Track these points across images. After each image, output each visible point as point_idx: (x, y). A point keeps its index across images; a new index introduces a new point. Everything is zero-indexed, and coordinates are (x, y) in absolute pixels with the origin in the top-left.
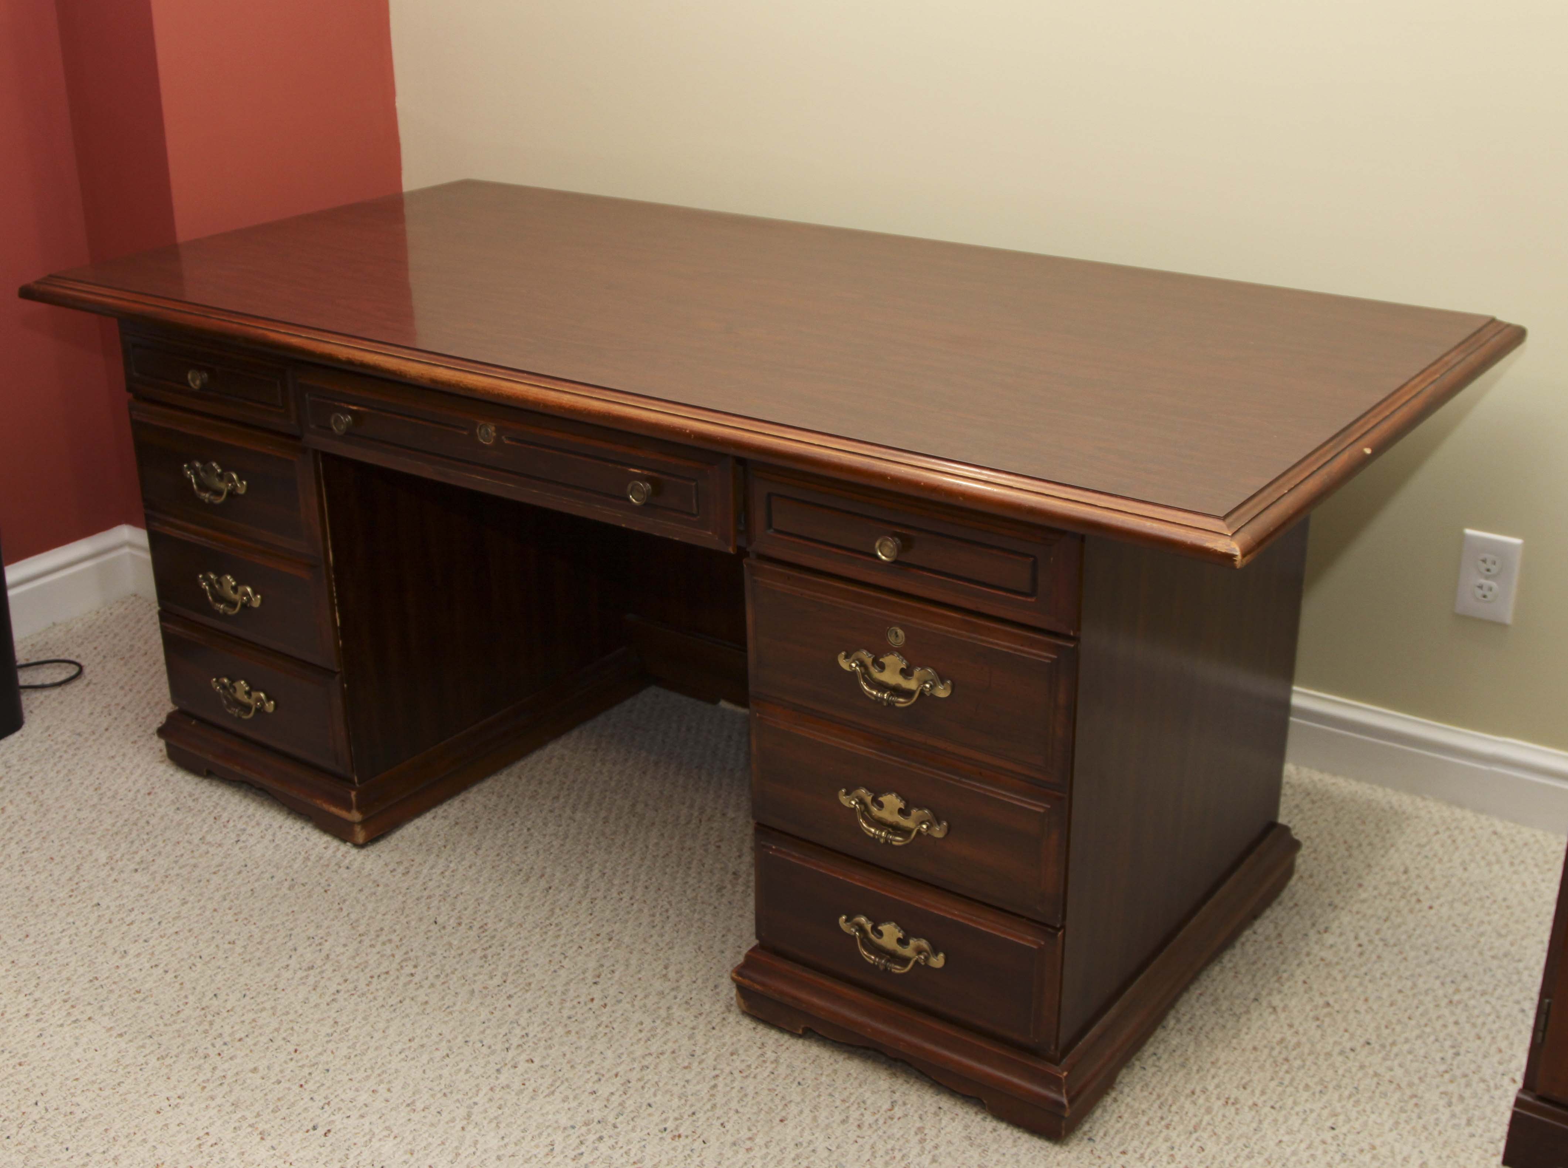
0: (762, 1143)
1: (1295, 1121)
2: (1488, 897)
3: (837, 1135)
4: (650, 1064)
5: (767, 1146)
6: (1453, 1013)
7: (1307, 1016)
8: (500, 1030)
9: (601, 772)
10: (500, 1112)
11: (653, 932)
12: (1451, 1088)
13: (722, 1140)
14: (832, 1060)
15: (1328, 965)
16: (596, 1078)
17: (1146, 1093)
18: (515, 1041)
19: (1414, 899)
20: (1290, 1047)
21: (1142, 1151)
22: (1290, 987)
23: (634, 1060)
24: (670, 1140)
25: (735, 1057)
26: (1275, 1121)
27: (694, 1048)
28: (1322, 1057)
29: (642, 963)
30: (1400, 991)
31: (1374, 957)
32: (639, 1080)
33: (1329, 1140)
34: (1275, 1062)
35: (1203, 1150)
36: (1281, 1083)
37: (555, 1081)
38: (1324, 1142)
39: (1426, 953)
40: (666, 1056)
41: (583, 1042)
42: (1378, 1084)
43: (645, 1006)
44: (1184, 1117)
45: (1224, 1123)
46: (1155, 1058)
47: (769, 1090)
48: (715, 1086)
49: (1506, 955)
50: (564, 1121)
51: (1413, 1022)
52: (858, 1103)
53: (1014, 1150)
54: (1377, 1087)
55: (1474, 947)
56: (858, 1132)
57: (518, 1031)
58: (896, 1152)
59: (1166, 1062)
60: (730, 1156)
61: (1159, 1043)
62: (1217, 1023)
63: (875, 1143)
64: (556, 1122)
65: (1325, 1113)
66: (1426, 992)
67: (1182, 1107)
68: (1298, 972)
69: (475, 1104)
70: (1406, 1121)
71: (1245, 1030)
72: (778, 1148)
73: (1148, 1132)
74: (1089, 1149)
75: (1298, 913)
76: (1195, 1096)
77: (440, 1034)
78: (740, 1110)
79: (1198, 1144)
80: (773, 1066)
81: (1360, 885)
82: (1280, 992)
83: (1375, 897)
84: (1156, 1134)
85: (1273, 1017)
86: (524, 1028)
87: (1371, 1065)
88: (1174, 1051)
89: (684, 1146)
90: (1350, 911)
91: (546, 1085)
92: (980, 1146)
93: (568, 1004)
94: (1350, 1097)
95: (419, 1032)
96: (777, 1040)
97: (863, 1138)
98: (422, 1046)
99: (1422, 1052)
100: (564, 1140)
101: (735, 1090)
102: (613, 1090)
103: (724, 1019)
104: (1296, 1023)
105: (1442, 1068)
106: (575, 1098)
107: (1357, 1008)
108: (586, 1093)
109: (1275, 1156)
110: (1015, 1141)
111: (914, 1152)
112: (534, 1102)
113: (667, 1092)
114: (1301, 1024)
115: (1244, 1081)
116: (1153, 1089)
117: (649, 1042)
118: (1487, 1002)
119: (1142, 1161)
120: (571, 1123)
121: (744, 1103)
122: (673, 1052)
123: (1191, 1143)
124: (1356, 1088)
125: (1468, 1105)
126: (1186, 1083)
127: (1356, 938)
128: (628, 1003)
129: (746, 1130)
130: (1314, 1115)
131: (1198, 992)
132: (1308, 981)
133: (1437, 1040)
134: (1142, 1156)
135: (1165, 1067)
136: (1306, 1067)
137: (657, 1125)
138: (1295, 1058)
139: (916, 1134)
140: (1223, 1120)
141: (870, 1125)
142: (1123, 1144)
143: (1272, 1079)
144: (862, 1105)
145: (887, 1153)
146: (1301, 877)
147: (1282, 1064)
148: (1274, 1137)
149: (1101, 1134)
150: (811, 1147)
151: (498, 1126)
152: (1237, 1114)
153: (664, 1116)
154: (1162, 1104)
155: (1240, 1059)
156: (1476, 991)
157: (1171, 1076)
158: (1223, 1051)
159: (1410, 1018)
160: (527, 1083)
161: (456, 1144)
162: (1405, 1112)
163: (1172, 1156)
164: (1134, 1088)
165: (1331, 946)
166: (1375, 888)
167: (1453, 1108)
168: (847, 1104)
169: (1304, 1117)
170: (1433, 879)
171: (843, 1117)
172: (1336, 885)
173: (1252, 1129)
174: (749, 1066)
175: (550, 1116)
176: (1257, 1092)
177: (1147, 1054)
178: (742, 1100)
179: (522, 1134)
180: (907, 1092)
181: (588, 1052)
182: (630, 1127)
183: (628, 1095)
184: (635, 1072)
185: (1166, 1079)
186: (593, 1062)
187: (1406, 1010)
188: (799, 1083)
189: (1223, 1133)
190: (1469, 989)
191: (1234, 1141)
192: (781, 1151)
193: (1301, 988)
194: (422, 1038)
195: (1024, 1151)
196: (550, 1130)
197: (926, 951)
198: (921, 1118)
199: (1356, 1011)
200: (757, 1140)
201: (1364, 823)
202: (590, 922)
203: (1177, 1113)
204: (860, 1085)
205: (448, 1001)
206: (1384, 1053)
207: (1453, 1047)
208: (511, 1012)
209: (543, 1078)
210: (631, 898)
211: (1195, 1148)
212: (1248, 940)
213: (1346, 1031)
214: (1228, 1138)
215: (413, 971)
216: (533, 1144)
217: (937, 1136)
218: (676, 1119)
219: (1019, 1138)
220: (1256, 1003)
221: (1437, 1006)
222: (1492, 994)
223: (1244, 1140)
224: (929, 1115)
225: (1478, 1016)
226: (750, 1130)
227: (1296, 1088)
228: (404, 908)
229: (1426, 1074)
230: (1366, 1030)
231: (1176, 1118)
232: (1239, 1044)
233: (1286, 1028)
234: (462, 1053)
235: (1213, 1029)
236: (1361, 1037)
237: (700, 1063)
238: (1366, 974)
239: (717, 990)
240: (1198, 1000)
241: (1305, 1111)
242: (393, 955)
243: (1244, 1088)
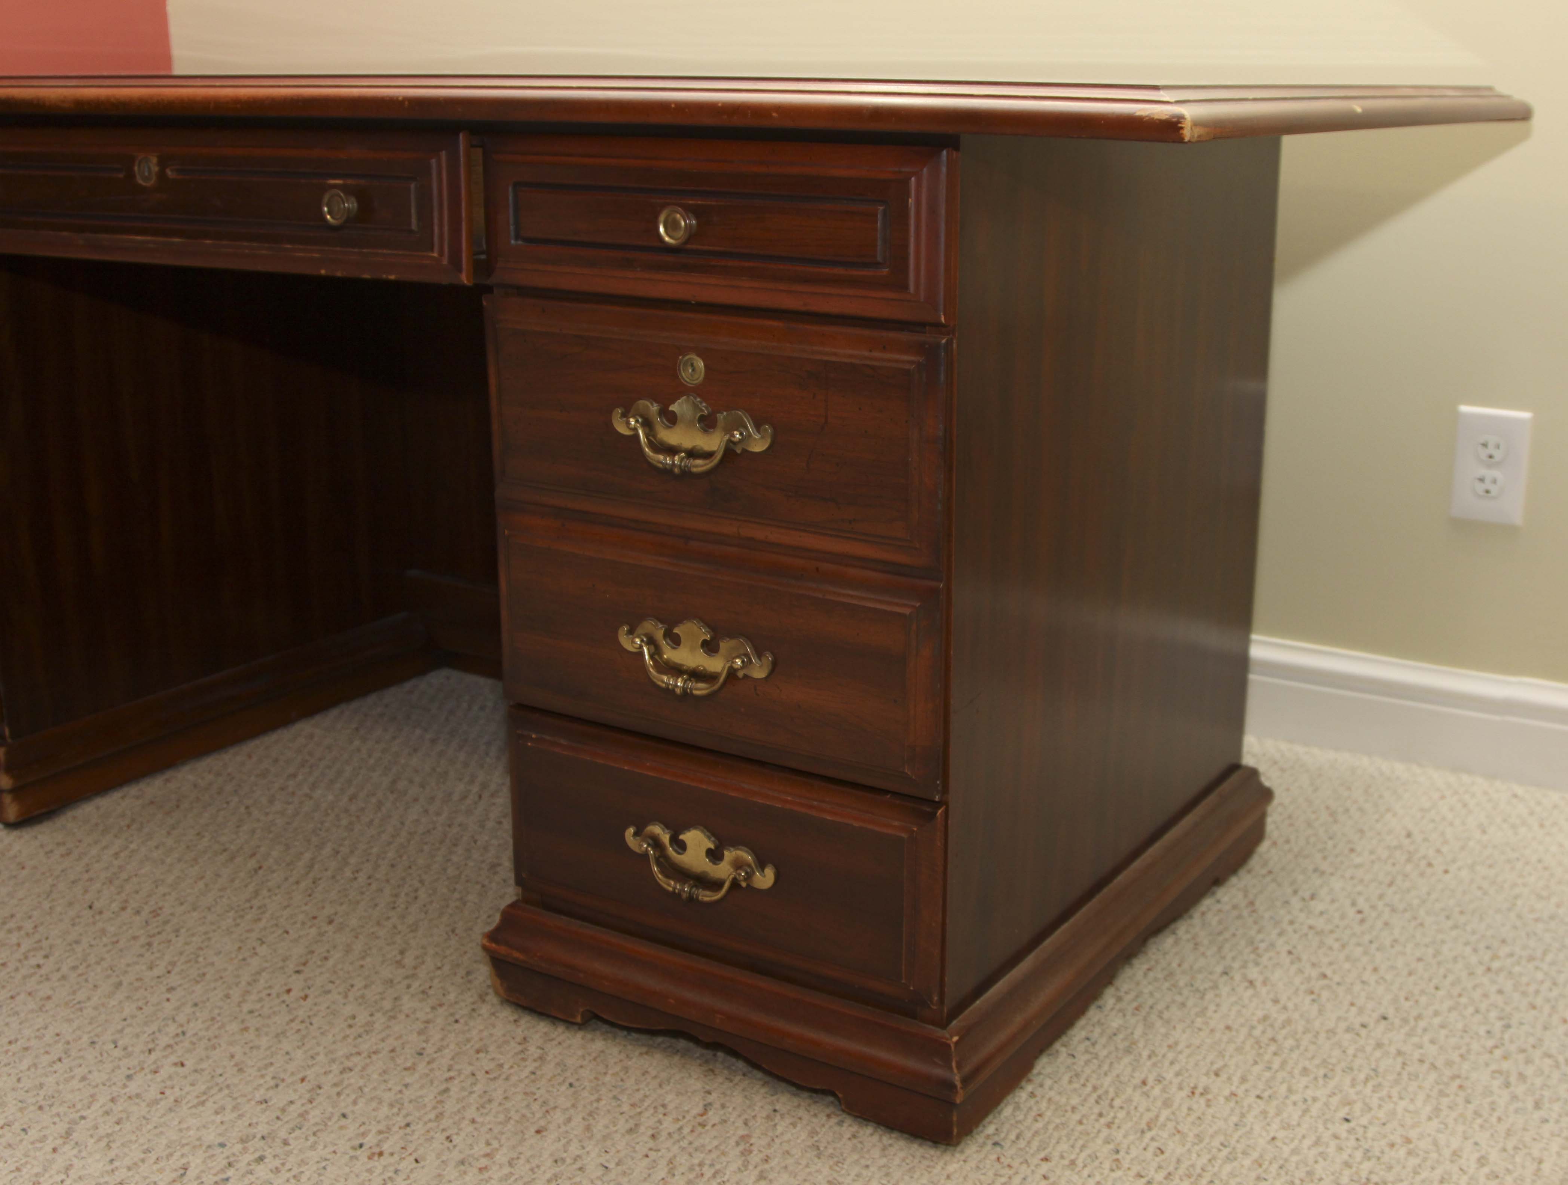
0: (505, 1160)
1: (1293, 1114)
2: (1518, 859)
3: (619, 1148)
4: (356, 1065)
5: (510, 1164)
6: (1493, 982)
7: (1297, 989)
8: (146, 1029)
9: (359, 750)
10: (117, 1128)
11: (392, 913)
12: (1505, 1066)
13: (444, 1158)
14: (622, 1056)
15: (1320, 933)
16: (272, 1083)
17: (1076, 1085)
18: (163, 1040)
19: (1423, 863)
20: (1278, 1025)
21: (1073, 1157)
22: (1270, 959)
23: (333, 1061)
24: (366, 1160)
25: (482, 1055)
26: (1264, 1113)
27: (424, 1045)
28: (1323, 1035)
29: (370, 948)
30: (1419, 960)
31: (1379, 924)
32: (335, 1085)
33: (1344, 1135)
34: (1258, 1042)
35: (1162, 1152)
36: (1269, 1068)
37: (209, 1088)
38: (1336, 1137)
39: (1448, 917)
40: (381, 1055)
41: (264, 1042)
42: (1404, 1064)
43: (363, 997)
44: (1133, 1112)
45: (1191, 1119)
46: (1087, 1043)
47: (526, 1094)
48: (447, 1090)
49: (1552, 917)
50: (211, 1136)
51: (1441, 993)
52: (655, 1108)
53: (884, 1161)
54: (1403, 1068)
55: (1509, 910)
56: (651, 1144)
57: (172, 1029)
58: (705, 1169)
59: (1104, 1047)
60: (452, 1177)
61: (1094, 1025)
62: (1173, 1001)
63: (675, 1157)
64: (199, 1139)
65: (1334, 1101)
66: (1455, 959)
67: (1129, 1100)
68: (1280, 942)
69: (83, 1118)
70: (1450, 1107)
71: (1212, 1007)
72: (528, 1166)
73: (1081, 1133)
74: (994, 1157)
75: (1274, 880)
76: (1148, 1088)
77: (58, 1035)
78: (479, 1120)
79: (1155, 1144)
80: (537, 1064)
81: (1352, 850)
82: (1257, 964)
83: (1373, 862)
84: (1092, 1135)
85: (1250, 992)
86: (181, 1026)
87: (1391, 1042)
88: (1115, 1034)
89: (385, 1167)
90: (1342, 877)
91: (195, 1094)
92: (831, 1156)
93: (253, 997)
94: (1367, 1080)
95: (27, 1032)
96: (545, 1033)
97: (659, 1150)
98: (26, 1049)
99: (1460, 1026)
100: (204, 1162)
101: (474, 1096)
102: (294, 1097)
103: (473, 1010)
104: (1283, 1000)
105: (1490, 1043)
106: (235, 1108)
107: (1365, 978)
108: (253, 1103)
109: (1268, 1157)
110: (884, 1149)
111: (733, 1167)
112: (173, 1114)
113: (372, 1099)
114: (1289, 999)
115: (1215, 1067)
116: (1087, 1080)
117: (360, 1040)
118: (1537, 968)
119: (1073, 1170)
120: (221, 1140)
121: (485, 1111)
122: (393, 1051)
123: (1144, 1145)
124: (1374, 1070)
125: (1533, 1084)
126: (1134, 1070)
127: (1354, 904)
128: (339, 993)
129: (482, 1144)
130: (1318, 1105)
131: (1145, 967)
132: (1294, 951)
133: (1477, 1011)
134: (1073, 1163)
135: (1104, 1053)
136: (1302, 1048)
137: (350, 1140)
138: (1285, 1038)
139: (738, 1144)
140: (1188, 1115)
141: (669, 1134)
142: (1044, 1149)
143: (1256, 1063)
144: (661, 1110)
145: (691, 1169)
146: (1275, 844)
147: (1268, 1045)
148: (1264, 1134)
149: (1012, 1136)
150: (578, 1164)
151: (108, 1146)
152: (1208, 1106)
153: (362, 1129)
154: (1100, 1097)
155: (1208, 1041)
156: (1521, 957)
157: (1111, 1064)
158: (1184, 1031)
159: (1437, 988)
160: (168, 1092)
161: (36, 1170)
162: (1447, 1095)
163: (1117, 1160)
164: (1060, 1079)
165: (1321, 913)
166: (1372, 852)
167: (1512, 1088)
168: (638, 1110)
169: (1304, 1107)
170: (1446, 842)
171: (631, 1124)
172: (1320, 851)
173: (1232, 1125)
174: (501, 1066)
175: (191, 1133)
176: (1236, 1080)
177: (1076, 1040)
178: (483, 1107)
179: (143, 1156)
180: (729, 1092)
181: (268, 1052)
182: (309, 1143)
183: (314, 1104)
184: (331, 1076)
185: (1106, 1067)
186: (272, 1064)
187: (1430, 980)
188: (571, 1085)
189: (1190, 1130)
190: (1511, 955)
191: (1207, 1140)
192: (532, 1170)
193: (1286, 959)
194: (29, 1040)
195: (897, 1161)
196: (186, 1150)
197: (749, 865)
198: (746, 1124)
199: (1363, 982)
200: (498, 1157)
201: (1349, 789)
202: (306, 904)
203: (1122, 1108)
204: (660, 1086)
205: (81, 996)
206: (1406, 1029)
207: (1500, 1019)
208: (169, 1007)
209: (192, 1085)
210: (369, 878)
211: (1151, 1150)
212: (1209, 909)
213: (1352, 1004)
214: (1197, 1136)
215: (41, 962)
216: (155, 1167)
217: (769, 1145)
218: (380, 1132)
219: (891, 1145)
220: (1225, 978)
221: (1471, 974)
222: (1542, 960)
223: (1221, 1138)
224: (759, 1120)
225: (1528, 984)
226: (488, 1144)
227: (1291, 1073)
228: (51, 892)
229: (1469, 1051)
230: (1380, 1003)
231: (1121, 1114)
232: (1207, 1023)
233: (1269, 1004)
234: (82, 1057)
235: (1168, 1008)
236: (1373, 1011)
237: (429, 1063)
238: (1371, 942)
239: (470, 977)
240: (1145, 975)
241: (1305, 1100)
242: (19, 945)
243: (1217, 1074)
